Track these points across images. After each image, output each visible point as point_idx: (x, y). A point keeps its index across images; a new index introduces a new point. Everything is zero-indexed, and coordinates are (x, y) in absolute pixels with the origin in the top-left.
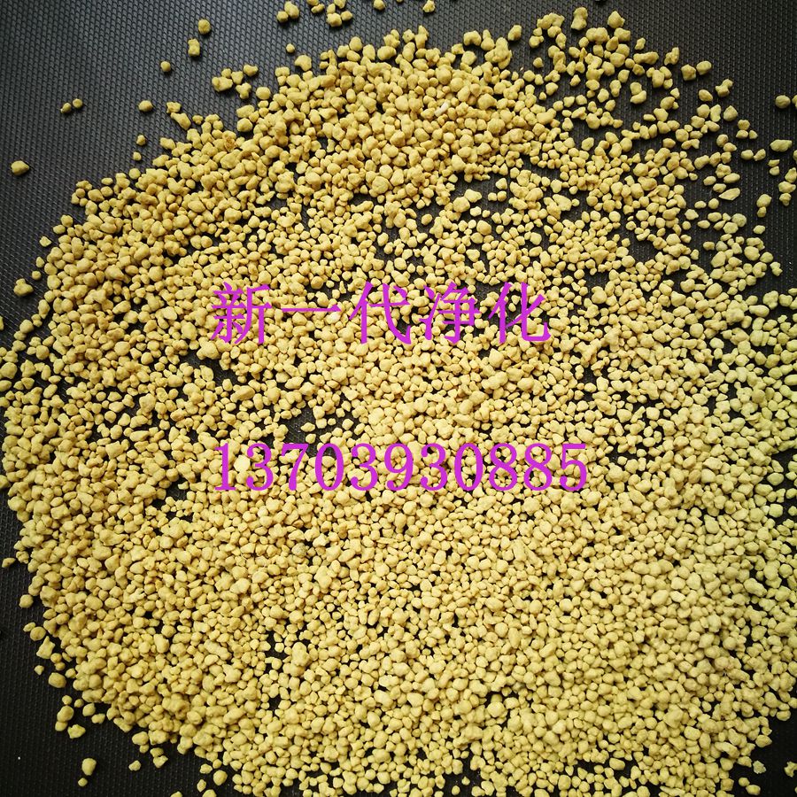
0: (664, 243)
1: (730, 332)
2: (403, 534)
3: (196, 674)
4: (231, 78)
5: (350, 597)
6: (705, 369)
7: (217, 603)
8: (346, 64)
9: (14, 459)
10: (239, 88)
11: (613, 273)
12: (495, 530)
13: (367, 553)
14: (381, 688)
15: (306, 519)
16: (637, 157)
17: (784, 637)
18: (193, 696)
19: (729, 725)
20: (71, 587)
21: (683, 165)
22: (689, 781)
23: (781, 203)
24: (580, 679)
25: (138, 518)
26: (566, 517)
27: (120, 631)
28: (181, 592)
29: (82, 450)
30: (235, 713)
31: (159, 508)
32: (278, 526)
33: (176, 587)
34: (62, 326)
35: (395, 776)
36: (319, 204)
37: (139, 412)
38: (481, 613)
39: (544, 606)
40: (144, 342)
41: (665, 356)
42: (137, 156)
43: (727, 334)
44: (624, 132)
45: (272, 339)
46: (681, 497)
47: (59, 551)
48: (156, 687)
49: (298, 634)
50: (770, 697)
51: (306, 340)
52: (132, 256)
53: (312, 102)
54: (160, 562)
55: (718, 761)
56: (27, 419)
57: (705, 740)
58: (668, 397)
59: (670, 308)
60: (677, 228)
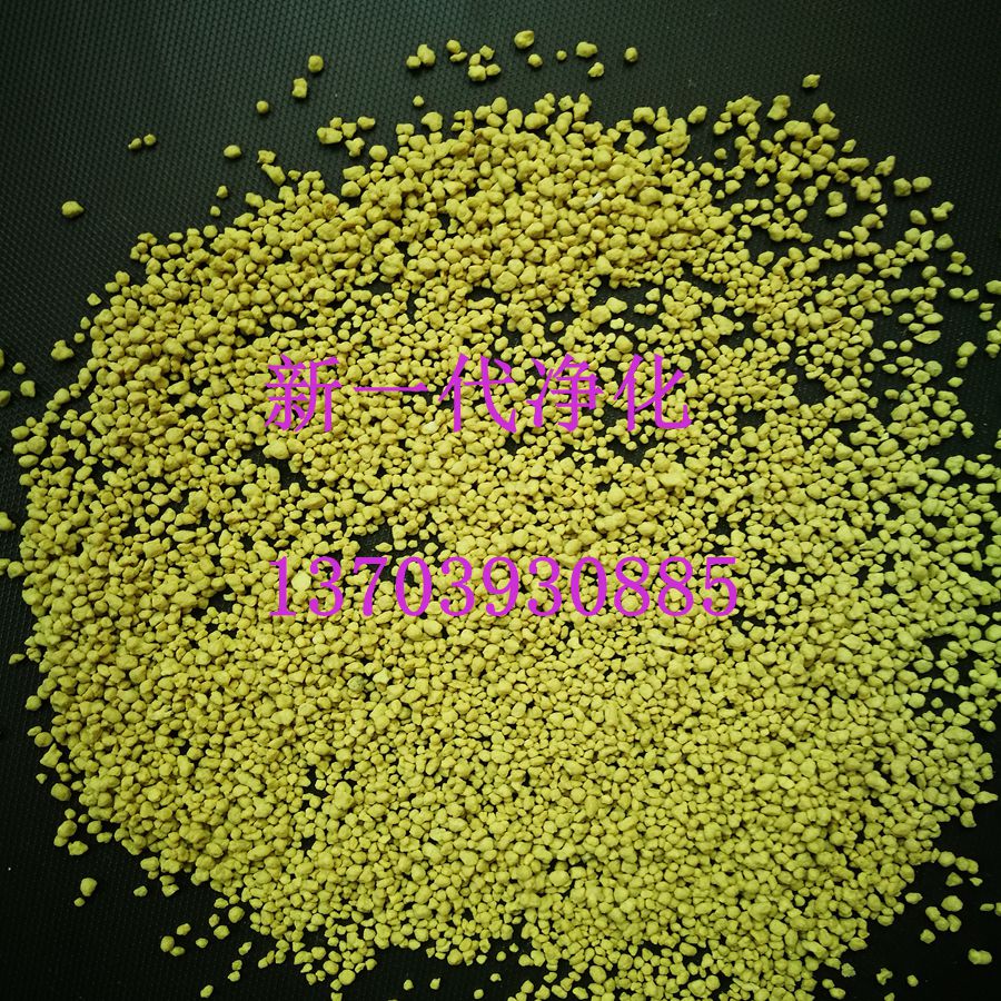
0: (839, 386)
1: (899, 496)
2: (480, 678)
3: (221, 805)
4: (340, 129)
5: (409, 741)
6: (860, 535)
7: (255, 731)
8: (486, 131)
9: (34, 546)
10: (348, 143)
11: (771, 414)
12: (587, 687)
13: (435, 696)
14: (431, 840)
15: (367, 651)
16: (822, 281)
17: (901, 839)
18: (216, 827)
19: (821, 924)
20: (87, 695)
21: (876, 297)
22: (767, 977)
23: (987, 354)
24: (660, 857)
25: (173, 629)
26: (671, 682)
27: (139, 749)
28: (215, 715)
29: (115, 545)
30: (261, 850)
31: (198, 619)
32: (335, 656)
33: (210, 708)
34: (104, 402)
35: (434, 934)
36: (431, 295)
37: (186, 509)
38: (557, 776)
39: (631, 775)
40: (201, 430)
41: (818, 517)
42: (215, 210)
43: (895, 497)
44: (813, 250)
45: (354, 444)
46: (808, 674)
47: (77, 655)
48: (174, 813)
49: (343, 773)
50: (874, 900)
51: (394, 450)
52: (197, 330)
53: (438, 172)
54: (194, 679)
55: (802, 959)
56: (53, 503)
57: (791, 937)
58: (812, 563)
59: (832, 461)
60: (857, 371)
